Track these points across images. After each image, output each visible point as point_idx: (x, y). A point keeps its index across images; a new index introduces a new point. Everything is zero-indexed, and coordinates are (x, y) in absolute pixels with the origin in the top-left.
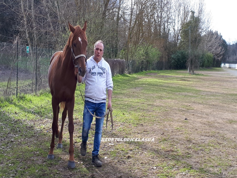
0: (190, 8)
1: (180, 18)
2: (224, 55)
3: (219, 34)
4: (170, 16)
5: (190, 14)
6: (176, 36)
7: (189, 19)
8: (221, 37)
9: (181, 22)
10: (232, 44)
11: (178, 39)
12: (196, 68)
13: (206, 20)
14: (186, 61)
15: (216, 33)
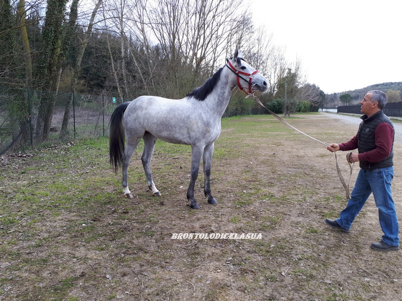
0: (287, 66)
1: (276, 74)
2: (321, 102)
3: (317, 86)
4: (266, 72)
5: (287, 71)
6: (272, 89)
7: (285, 75)
8: (319, 88)
9: (277, 77)
10: (330, 94)
11: (274, 91)
12: (292, 112)
13: (303, 76)
14: (281, 107)
15: (314, 86)
